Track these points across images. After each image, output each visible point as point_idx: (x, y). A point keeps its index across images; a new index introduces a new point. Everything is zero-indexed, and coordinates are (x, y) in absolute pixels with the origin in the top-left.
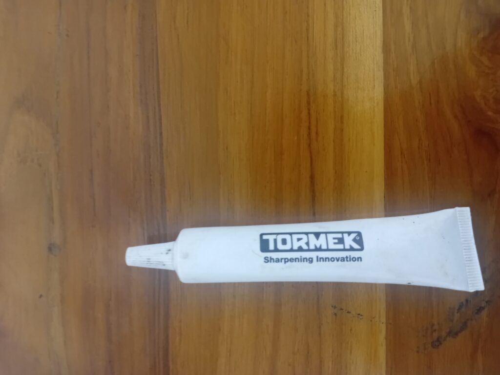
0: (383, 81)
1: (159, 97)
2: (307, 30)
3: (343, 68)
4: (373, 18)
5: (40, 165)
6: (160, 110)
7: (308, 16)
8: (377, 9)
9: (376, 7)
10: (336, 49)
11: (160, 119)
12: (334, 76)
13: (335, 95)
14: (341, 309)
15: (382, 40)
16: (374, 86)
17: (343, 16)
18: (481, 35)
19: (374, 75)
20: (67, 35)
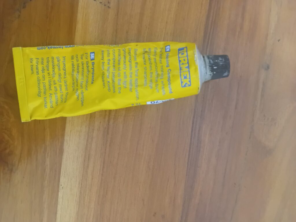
0: (65, 134)
1: (191, 143)
2: (104, 167)
3: (87, 144)
4: (66, 169)
5: (264, 116)
6: (191, 136)
7: (102, 175)
8: (64, 173)
9: (64, 174)
10: (89, 155)
11: (192, 131)
12: (92, 140)
13: (93, 130)
14: (105, 5)
15: (63, 156)
16: (70, 132)
17: (83, 172)
18: (7, 151)
19: (70, 137)
20: (235, 184)
